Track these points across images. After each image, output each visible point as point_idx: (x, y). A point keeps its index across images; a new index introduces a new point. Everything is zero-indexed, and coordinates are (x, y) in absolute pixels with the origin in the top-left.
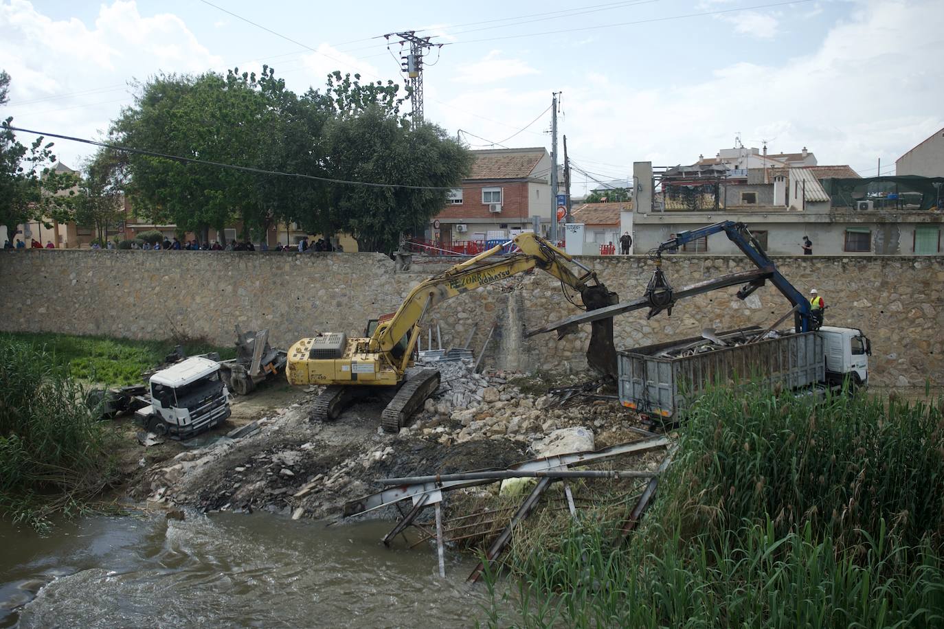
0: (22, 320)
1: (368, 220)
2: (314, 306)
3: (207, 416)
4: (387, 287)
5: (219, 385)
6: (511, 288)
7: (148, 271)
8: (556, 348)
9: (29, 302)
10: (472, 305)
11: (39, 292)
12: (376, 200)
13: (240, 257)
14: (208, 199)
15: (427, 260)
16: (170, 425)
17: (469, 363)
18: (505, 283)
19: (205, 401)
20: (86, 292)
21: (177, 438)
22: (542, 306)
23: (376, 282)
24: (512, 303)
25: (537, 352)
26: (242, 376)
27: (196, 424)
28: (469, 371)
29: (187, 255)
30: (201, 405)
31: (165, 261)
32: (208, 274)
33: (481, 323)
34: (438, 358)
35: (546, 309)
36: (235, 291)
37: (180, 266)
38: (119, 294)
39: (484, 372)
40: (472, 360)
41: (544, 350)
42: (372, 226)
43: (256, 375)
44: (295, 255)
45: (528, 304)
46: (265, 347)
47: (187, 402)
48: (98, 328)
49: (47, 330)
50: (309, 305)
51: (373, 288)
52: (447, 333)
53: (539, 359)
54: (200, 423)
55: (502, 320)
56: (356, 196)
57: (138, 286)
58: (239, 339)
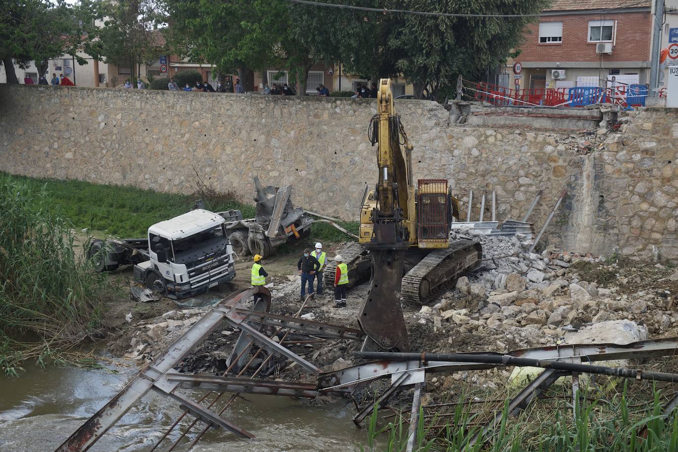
0: (48, 165)
1: (420, 60)
2: (353, 163)
3: (206, 275)
4: (437, 142)
5: (223, 242)
6: (589, 149)
7: (178, 115)
8: (642, 227)
9: (56, 146)
10: (538, 169)
11: (67, 135)
12: (429, 36)
13: (275, 102)
14: (243, 32)
15: (489, 110)
16: (168, 282)
17: (524, 239)
18: (582, 142)
19: (206, 258)
20: (114, 137)
21: (174, 297)
22: (627, 173)
23: (425, 136)
24: (588, 168)
25: (616, 231)
26: (260, 237)
27: (194, 284)
28: (525, 249)
29: (219, 98)
30: (201, 262)
31: (197, 104)
32: (240, 121)
33: (547, 191)
34: (489, 232)
35: (632, 176)
36: (268, 142)
37: (211, 110)
38: (147, 140)
39: (544, 252)
40: (530, 236)
41: (626, 229)
42: (425, 67)
43: (274, 236)
44: (335, 102)
45: (609, 169)
46: (287, 205)
47: (186, 258)
48: (125, 177)
49: (73, 178)
50: (347, 161)
51: (421, 143)
52: (504, 202)
53: (618, 240)
54: (198, 282)
55: (573, 188)
56: (406, 31)
57: (167, 132)
58: (258, 195)
